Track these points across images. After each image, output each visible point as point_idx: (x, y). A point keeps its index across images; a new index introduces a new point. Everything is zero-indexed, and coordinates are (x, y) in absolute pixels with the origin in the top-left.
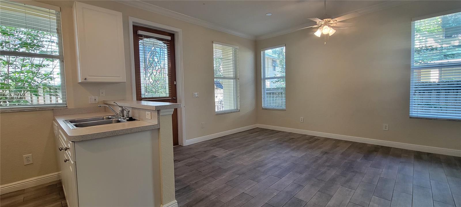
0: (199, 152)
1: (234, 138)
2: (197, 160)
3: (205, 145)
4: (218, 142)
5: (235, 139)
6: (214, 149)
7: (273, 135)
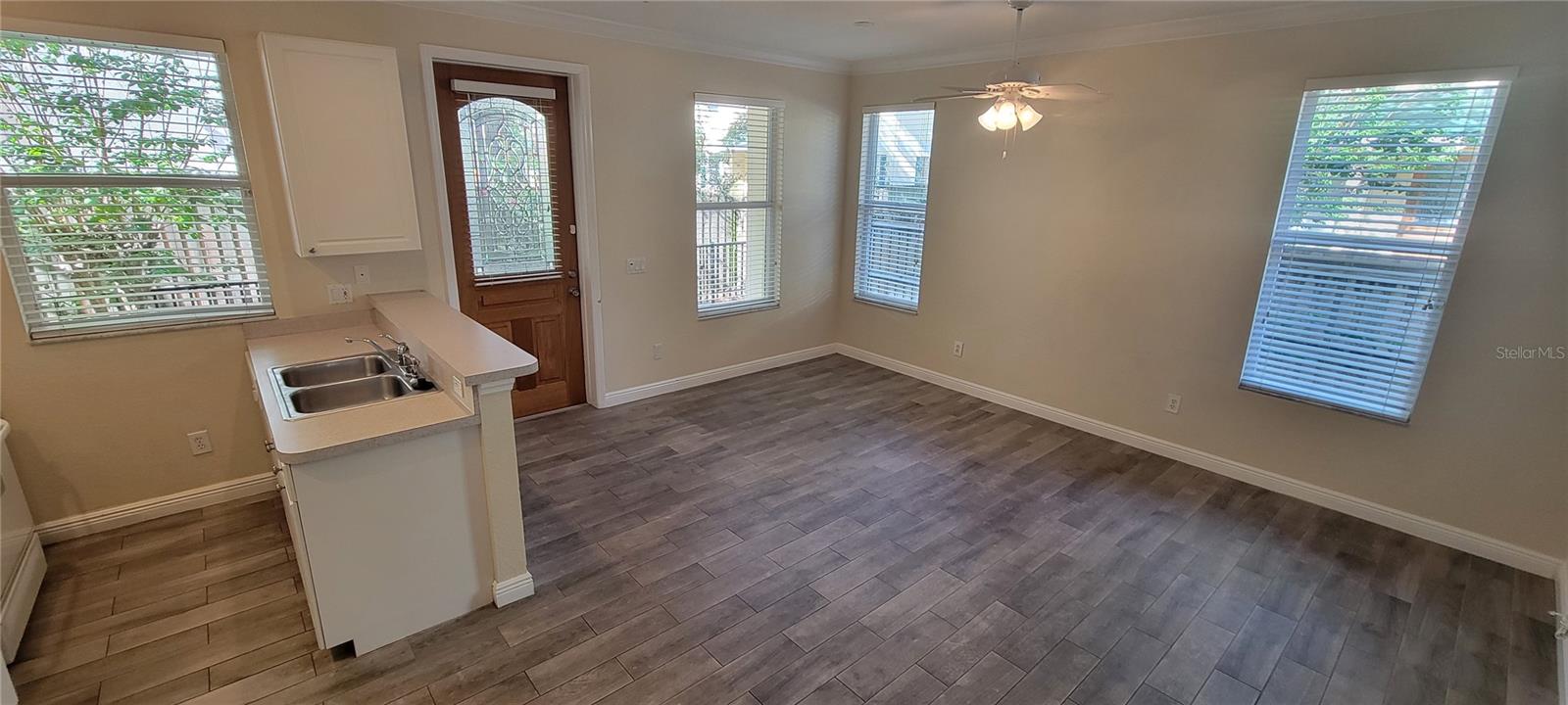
0: (633, 432)
1: (747, 389)
2: (619, 458)
3: (659, 411)
4: (697, 402)
5: (751, 394)
6: (677, 425)
7: (866, 388)
